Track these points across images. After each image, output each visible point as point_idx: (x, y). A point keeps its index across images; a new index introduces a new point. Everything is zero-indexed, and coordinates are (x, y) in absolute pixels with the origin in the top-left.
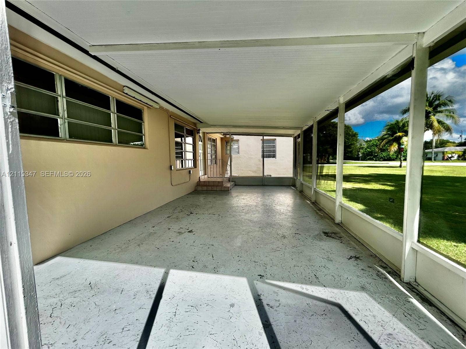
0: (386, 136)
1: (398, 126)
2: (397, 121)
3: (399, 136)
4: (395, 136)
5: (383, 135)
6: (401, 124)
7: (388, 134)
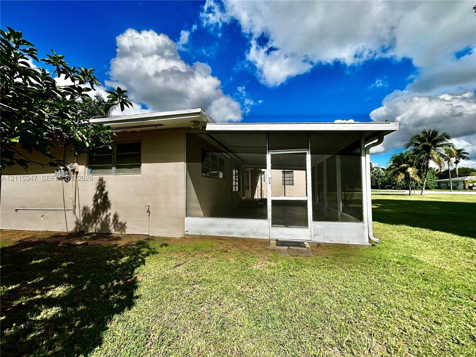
0: (393, 167)
1: (403, 158)
2: (402, 154)
3: (404, 166)
4: (400, 167)
5: (391, 166)
6: (406, 157)
7: (395, 165)
